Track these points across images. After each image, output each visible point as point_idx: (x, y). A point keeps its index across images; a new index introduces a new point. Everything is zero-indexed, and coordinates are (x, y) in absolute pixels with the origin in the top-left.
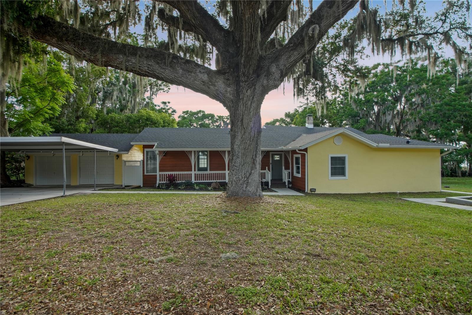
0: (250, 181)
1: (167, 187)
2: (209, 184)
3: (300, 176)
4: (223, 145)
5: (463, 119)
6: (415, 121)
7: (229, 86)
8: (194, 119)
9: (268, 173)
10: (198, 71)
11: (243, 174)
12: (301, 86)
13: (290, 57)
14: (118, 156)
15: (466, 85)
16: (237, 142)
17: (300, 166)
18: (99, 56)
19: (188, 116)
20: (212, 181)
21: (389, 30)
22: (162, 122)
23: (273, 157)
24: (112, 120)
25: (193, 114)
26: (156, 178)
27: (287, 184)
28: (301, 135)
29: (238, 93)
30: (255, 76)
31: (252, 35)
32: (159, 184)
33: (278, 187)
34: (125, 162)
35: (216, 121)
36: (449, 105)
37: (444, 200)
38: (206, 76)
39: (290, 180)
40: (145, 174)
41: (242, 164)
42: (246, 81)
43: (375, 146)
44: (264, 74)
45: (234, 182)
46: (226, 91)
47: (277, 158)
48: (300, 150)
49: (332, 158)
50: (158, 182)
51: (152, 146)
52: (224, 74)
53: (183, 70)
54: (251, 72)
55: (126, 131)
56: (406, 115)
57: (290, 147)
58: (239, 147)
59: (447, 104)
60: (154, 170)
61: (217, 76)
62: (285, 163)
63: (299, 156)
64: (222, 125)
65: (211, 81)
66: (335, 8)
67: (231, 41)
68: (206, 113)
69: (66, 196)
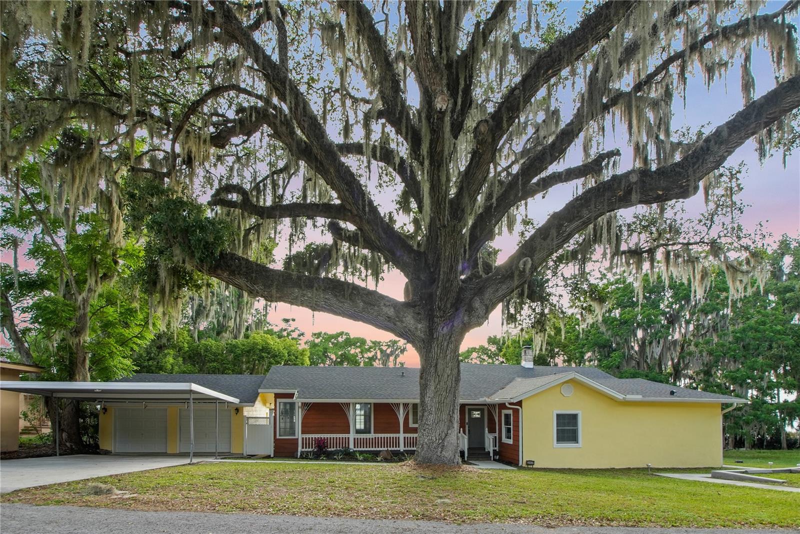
0: (445, 444)
1: (317, 456)
2: (377, 454)
3: (511, 443)
4: (396, 394)
5: (782, 352)
6: (702, 356)
7: (419, 321)
8: (331, 345)
9: (463, 438)
10: (382, 304)
11: (437, 435)
12: (512, 311)
13: (497, 290)
14: (237, 410)
15: (792, 294)
16: (430, 393)
17: (512, 427)
18: (274, 291)
19: (321, 341)
20: (380, 449)
21: (635, 235)
22: (286, 355)
23: (470, 414)
24: (206, 350)
25: (329, 338)
26: (297, 444)
27: (491, 455)
28: (514, 379)
29: (431, 331)
30: (452, 310)
31: (452, 265)
32: (302, 453)
33: (478, 459)
34: (248, 418)
35: (369, 350)
36: (756, 331)
37: (710, 475)
38: (392, 310)
39: (497, 449)
40: (278, 437)
41: (436, 422)
42: (441, 317)
43: (621, 398)
44: (465, 308)
45: (425, 446)
46: (416, 328)
47: (476, 414)
48: (510, 404)
49: (558, 416)
50: (300, 449)
51: (291, 396)
52: (414, 306)
53: (364, 302)
54: (449, 306)
55: (229, 369)
56: (688, 346)
57: (496, 398)
58: (432, 400)
59: (751, 328)
60: (292, 431)
61: (405, 310)
62: (488, 423)
63: (510, 412)
64: (379, 357)
65: (398, 317)
66: (549, 241)
67: (423, 265)
68: (352, 337)
69: (193, 464)
